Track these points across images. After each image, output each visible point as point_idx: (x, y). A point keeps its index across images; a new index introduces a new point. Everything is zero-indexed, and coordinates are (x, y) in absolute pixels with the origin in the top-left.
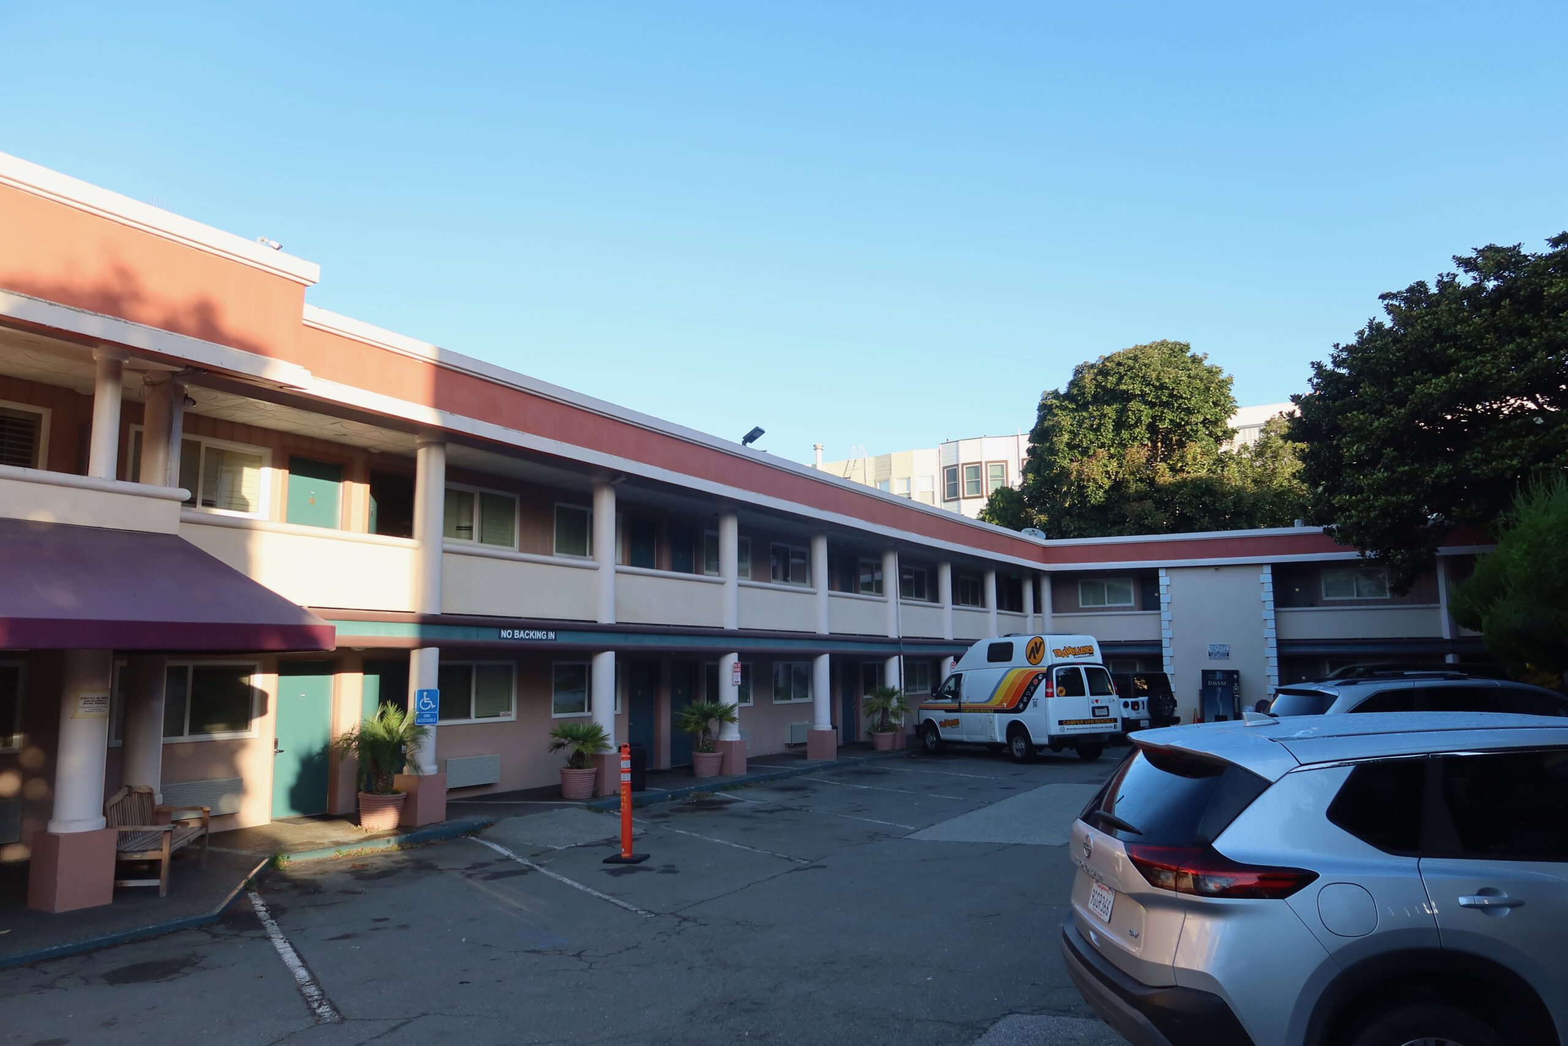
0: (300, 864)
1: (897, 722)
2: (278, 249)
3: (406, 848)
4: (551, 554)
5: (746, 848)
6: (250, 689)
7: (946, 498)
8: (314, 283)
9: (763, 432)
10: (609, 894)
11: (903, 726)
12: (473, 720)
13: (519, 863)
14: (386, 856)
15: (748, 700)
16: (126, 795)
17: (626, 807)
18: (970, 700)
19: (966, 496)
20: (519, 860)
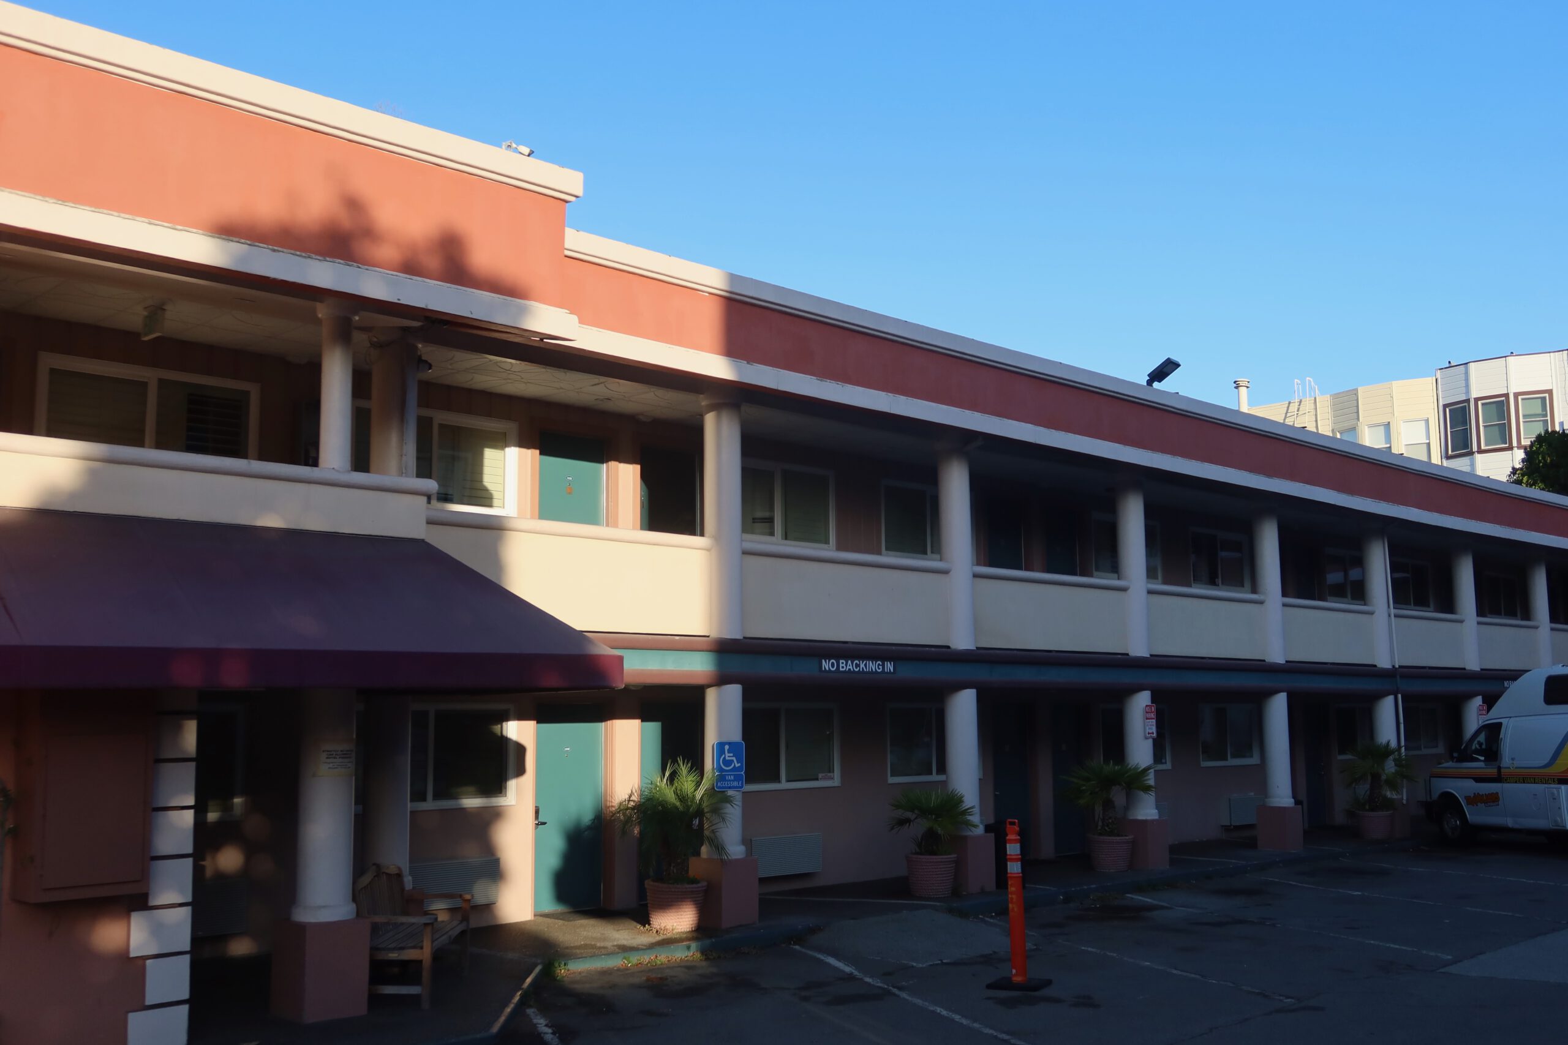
0: (580, 973)
1: (1395, 797)
2: (529, 155)
3: (712, 957)
4: (879, 553)
5: (1193, 976)
6: (504, 740)
7: (1450, 452)
8: (577, 197)
9: (1177, 365)
10: (1007, 1033)
11: (1405, 802)
12: (784, 785)
13: (869, 984)
14: (688, 968)
15: (1163, 761)
16: (375, 876)
17: (1016, 910)
18: (1516, 763)
19: (1483, 447)
20: (868, 980)
